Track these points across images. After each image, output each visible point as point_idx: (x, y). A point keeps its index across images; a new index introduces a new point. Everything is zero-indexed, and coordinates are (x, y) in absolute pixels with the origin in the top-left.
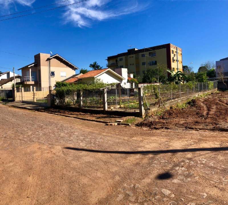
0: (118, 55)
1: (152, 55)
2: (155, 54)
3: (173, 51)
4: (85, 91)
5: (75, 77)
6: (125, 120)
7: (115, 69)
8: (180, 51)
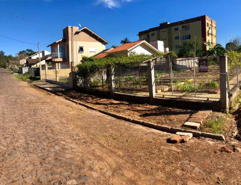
0: (149, 29)
1: (185, 28)
2: (188, 27)
3: (208, 24)
4: (118, 66)
5: (106, 52)
6: (201, 122)
7: (150, 42)
8: (215, 24)
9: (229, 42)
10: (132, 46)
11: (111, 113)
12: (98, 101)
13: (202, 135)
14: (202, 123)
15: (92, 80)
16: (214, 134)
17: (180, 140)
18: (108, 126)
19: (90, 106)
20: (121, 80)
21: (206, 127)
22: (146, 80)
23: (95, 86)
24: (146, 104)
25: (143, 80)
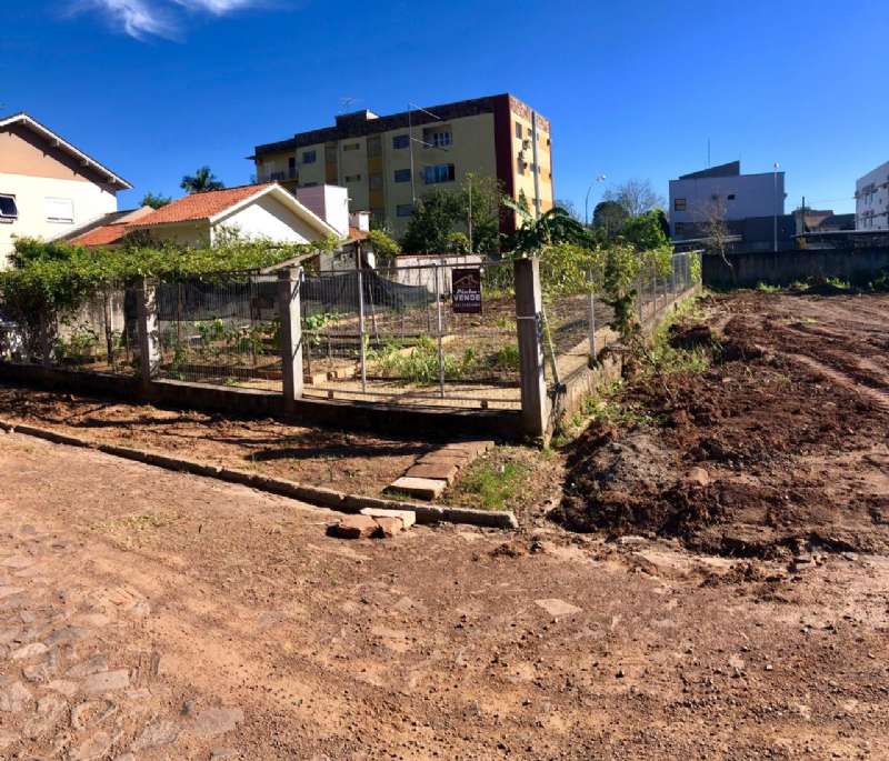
0: (297, 136)
2: (447, 135)
3: (519, 126)
4: (169, 281)
5: (118, 221)
6: (448, 476)
7: (298, 191)
8: (545, 129)
9: (604, 200)
10: (226, 205)
11: (146, 452)
12: (95, 415)
13: (447, 516)
14: (451, 481)
15: (65, 334)
16: (484, 512)
17: (370, 529)
18: (135, 492)
19: (63, 434)
20: (182, 334)
21: (462, 493)
22: (275, 337)
23: (81, 360)
24: (272, 420)
25: (267, 336)
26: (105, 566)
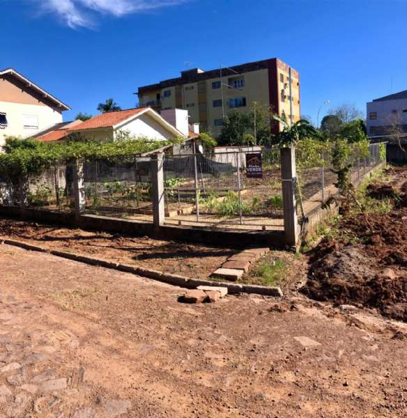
0: (161, 83)
1: (234, 84)
2: (242, 82)
3: (282, 75)
4: (91, 160)
5: (63, 128)
6: (245, 268)
7: (162, 112)
8: (296, 77)
9: (328, 115)
10: (122, 119)
11: (78, 255)
12: (49, 234)
13: (245, 290)
14: (247, 270)
15: (33, 189)
16: (265, 287)
17: (202, 297)
18: (71, 277)
19: (32, 245)
20: (97, 189)
21: (252, 276)
22: (149, 191)
23: (42, 204)
24: (147, 237)
25: (144, 191)
26: (54, 319)
